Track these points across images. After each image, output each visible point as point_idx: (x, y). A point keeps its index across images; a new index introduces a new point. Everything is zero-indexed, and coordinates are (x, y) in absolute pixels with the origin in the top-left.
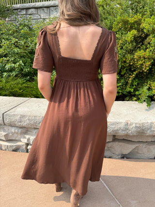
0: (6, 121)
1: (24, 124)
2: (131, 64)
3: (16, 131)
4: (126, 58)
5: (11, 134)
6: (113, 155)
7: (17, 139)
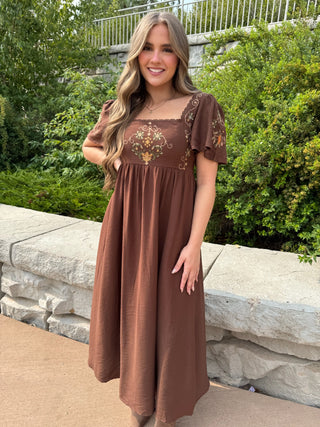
0: (16, 260)
1: (44, 270)
2: (297, 166)
3: (31, 281)
4: (286, 153)
5: (23, 287)
6: (223, 374)
7: (33, 298)
